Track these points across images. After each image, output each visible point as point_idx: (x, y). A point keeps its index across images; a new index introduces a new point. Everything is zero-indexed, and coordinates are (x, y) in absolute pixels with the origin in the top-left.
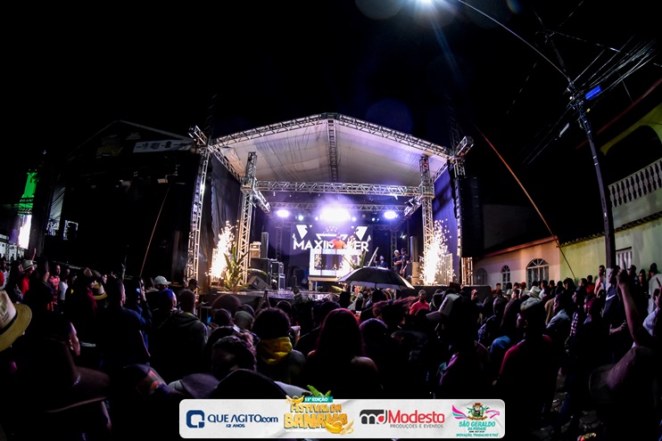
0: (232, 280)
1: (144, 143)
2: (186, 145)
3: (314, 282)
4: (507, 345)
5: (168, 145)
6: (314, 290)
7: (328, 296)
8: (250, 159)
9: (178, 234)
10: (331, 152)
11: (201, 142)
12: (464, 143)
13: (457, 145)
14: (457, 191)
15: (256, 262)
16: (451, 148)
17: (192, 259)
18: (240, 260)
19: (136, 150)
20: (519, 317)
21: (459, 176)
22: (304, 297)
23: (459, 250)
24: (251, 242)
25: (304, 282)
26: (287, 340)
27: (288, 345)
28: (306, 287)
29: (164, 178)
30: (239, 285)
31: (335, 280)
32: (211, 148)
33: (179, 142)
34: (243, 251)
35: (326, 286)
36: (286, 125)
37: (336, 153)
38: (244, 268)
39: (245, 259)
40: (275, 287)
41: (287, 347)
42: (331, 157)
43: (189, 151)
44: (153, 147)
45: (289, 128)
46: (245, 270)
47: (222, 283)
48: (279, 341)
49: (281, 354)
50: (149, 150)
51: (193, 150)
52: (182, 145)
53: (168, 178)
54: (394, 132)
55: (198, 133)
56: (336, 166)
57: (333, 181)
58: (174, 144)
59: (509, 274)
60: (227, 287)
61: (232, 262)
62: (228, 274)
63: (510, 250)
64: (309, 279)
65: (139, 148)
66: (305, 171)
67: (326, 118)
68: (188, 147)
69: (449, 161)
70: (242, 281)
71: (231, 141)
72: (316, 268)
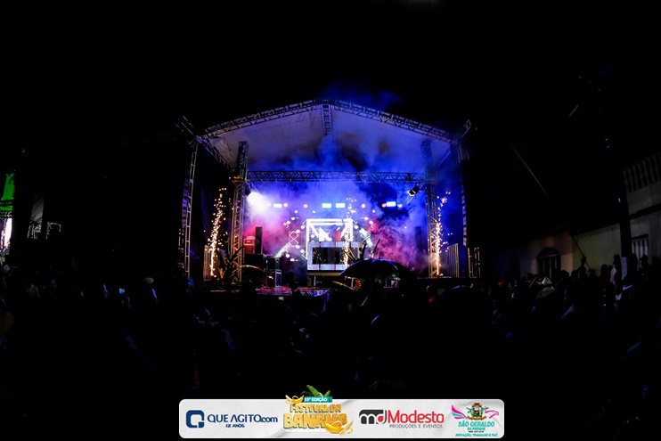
0: (226, 278)
3: (313, 278)
6: (313, 286)
7: (327, 291)
8: (240, 150)
11: (189, 133)
12: (467, 126)
15: (250, 258)
17: (183, 257)
18: (234, 257)
21: (464, 162)
22: (303, 293)
23: (465, 239)
28: (304, 283)
30: (233, 283)
31: (334, 274)
32: (199, 139)
34: (236, 246)
35: (326, 281)
36: (278, 112)
38: (237, 265)
39: (239, 255)
40: (271, 284)
45: (281, 115)
46: (239, 267)
54: (393, 116)
55: (185, 122)
60: (221, 285)
61: (225, 259)
62: (221, 271)
64: (308, 273)
67: (321, 103)
69: (451, 146)
70: (236, 278)
71: (220, 131)
72: (314, 262)
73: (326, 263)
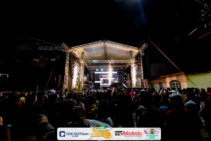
0: (79, 88)
1: (43, 47)
2: (61, 49)
3: (102, 87)
4: (167, 110)
5: (54, 48)
6: (102, 89)
7: (105, 91)
8: (82, 54)
9: (60, 76)
10: (105, 52)
11: (66, 48)
12: (144, 46)
13: (142, 46)
14: (141, 60)
15: (85, 83)
16: (140, 48)
17: (66, 83)
18: (81, 82)
19: (39, 49)
20: (169, 100)
21: (142, 56)
22: (99, 91)
23: (142, 77)
24: (84, 77)
25: (99, 87)
26: (94, 105)
27: (95, 106)
28: (99, 89)
29: (54, 59)
30: (80, 89)
31: (107, 86)
32: (70, 51)
33: (58, 48)
34: (82, 80)
35: (105, 88)
36: (92, 44)
37: (106, 52)
38: (82, 84)
39: (82, 82)
40: (91, 89)
41: (95, 107)
42: (105, 53)
43: (62, 51)
44: (47, 48)
45: (93, 45)
46: (82, 85)
47: (75, 89)
48: (93, 105)
49: (93, 110)
50: (46, 49)
51: (64, 51)
52: (59, 49)
53: (55, 59)
54: (122, 44)
55: (64, 45)
56: (106, 56)
57: (106, 60)
58: (56, 48)
59: (162, 85)
60: (77, 90)
61: (78, 83)
62: (77, 86)
63: (162, 77)
64: (100, 86)
65: (41, 48)
66: (98, 57)
67: (103, 41)
68: (62, 50)
69: (139, 52)
70: (81, 88)
71: (76, 48)
72: (102, 83)
73: (105, 83)
